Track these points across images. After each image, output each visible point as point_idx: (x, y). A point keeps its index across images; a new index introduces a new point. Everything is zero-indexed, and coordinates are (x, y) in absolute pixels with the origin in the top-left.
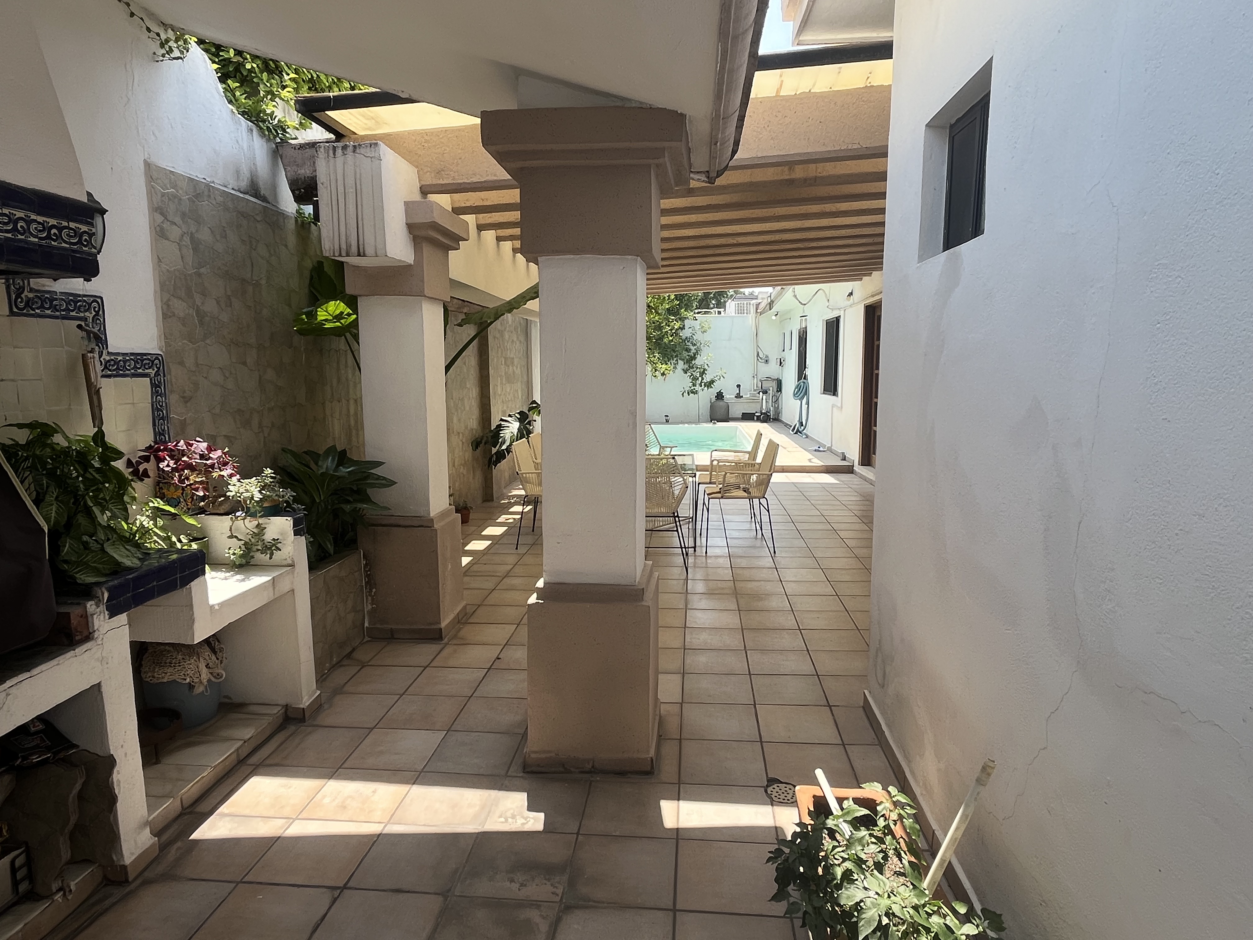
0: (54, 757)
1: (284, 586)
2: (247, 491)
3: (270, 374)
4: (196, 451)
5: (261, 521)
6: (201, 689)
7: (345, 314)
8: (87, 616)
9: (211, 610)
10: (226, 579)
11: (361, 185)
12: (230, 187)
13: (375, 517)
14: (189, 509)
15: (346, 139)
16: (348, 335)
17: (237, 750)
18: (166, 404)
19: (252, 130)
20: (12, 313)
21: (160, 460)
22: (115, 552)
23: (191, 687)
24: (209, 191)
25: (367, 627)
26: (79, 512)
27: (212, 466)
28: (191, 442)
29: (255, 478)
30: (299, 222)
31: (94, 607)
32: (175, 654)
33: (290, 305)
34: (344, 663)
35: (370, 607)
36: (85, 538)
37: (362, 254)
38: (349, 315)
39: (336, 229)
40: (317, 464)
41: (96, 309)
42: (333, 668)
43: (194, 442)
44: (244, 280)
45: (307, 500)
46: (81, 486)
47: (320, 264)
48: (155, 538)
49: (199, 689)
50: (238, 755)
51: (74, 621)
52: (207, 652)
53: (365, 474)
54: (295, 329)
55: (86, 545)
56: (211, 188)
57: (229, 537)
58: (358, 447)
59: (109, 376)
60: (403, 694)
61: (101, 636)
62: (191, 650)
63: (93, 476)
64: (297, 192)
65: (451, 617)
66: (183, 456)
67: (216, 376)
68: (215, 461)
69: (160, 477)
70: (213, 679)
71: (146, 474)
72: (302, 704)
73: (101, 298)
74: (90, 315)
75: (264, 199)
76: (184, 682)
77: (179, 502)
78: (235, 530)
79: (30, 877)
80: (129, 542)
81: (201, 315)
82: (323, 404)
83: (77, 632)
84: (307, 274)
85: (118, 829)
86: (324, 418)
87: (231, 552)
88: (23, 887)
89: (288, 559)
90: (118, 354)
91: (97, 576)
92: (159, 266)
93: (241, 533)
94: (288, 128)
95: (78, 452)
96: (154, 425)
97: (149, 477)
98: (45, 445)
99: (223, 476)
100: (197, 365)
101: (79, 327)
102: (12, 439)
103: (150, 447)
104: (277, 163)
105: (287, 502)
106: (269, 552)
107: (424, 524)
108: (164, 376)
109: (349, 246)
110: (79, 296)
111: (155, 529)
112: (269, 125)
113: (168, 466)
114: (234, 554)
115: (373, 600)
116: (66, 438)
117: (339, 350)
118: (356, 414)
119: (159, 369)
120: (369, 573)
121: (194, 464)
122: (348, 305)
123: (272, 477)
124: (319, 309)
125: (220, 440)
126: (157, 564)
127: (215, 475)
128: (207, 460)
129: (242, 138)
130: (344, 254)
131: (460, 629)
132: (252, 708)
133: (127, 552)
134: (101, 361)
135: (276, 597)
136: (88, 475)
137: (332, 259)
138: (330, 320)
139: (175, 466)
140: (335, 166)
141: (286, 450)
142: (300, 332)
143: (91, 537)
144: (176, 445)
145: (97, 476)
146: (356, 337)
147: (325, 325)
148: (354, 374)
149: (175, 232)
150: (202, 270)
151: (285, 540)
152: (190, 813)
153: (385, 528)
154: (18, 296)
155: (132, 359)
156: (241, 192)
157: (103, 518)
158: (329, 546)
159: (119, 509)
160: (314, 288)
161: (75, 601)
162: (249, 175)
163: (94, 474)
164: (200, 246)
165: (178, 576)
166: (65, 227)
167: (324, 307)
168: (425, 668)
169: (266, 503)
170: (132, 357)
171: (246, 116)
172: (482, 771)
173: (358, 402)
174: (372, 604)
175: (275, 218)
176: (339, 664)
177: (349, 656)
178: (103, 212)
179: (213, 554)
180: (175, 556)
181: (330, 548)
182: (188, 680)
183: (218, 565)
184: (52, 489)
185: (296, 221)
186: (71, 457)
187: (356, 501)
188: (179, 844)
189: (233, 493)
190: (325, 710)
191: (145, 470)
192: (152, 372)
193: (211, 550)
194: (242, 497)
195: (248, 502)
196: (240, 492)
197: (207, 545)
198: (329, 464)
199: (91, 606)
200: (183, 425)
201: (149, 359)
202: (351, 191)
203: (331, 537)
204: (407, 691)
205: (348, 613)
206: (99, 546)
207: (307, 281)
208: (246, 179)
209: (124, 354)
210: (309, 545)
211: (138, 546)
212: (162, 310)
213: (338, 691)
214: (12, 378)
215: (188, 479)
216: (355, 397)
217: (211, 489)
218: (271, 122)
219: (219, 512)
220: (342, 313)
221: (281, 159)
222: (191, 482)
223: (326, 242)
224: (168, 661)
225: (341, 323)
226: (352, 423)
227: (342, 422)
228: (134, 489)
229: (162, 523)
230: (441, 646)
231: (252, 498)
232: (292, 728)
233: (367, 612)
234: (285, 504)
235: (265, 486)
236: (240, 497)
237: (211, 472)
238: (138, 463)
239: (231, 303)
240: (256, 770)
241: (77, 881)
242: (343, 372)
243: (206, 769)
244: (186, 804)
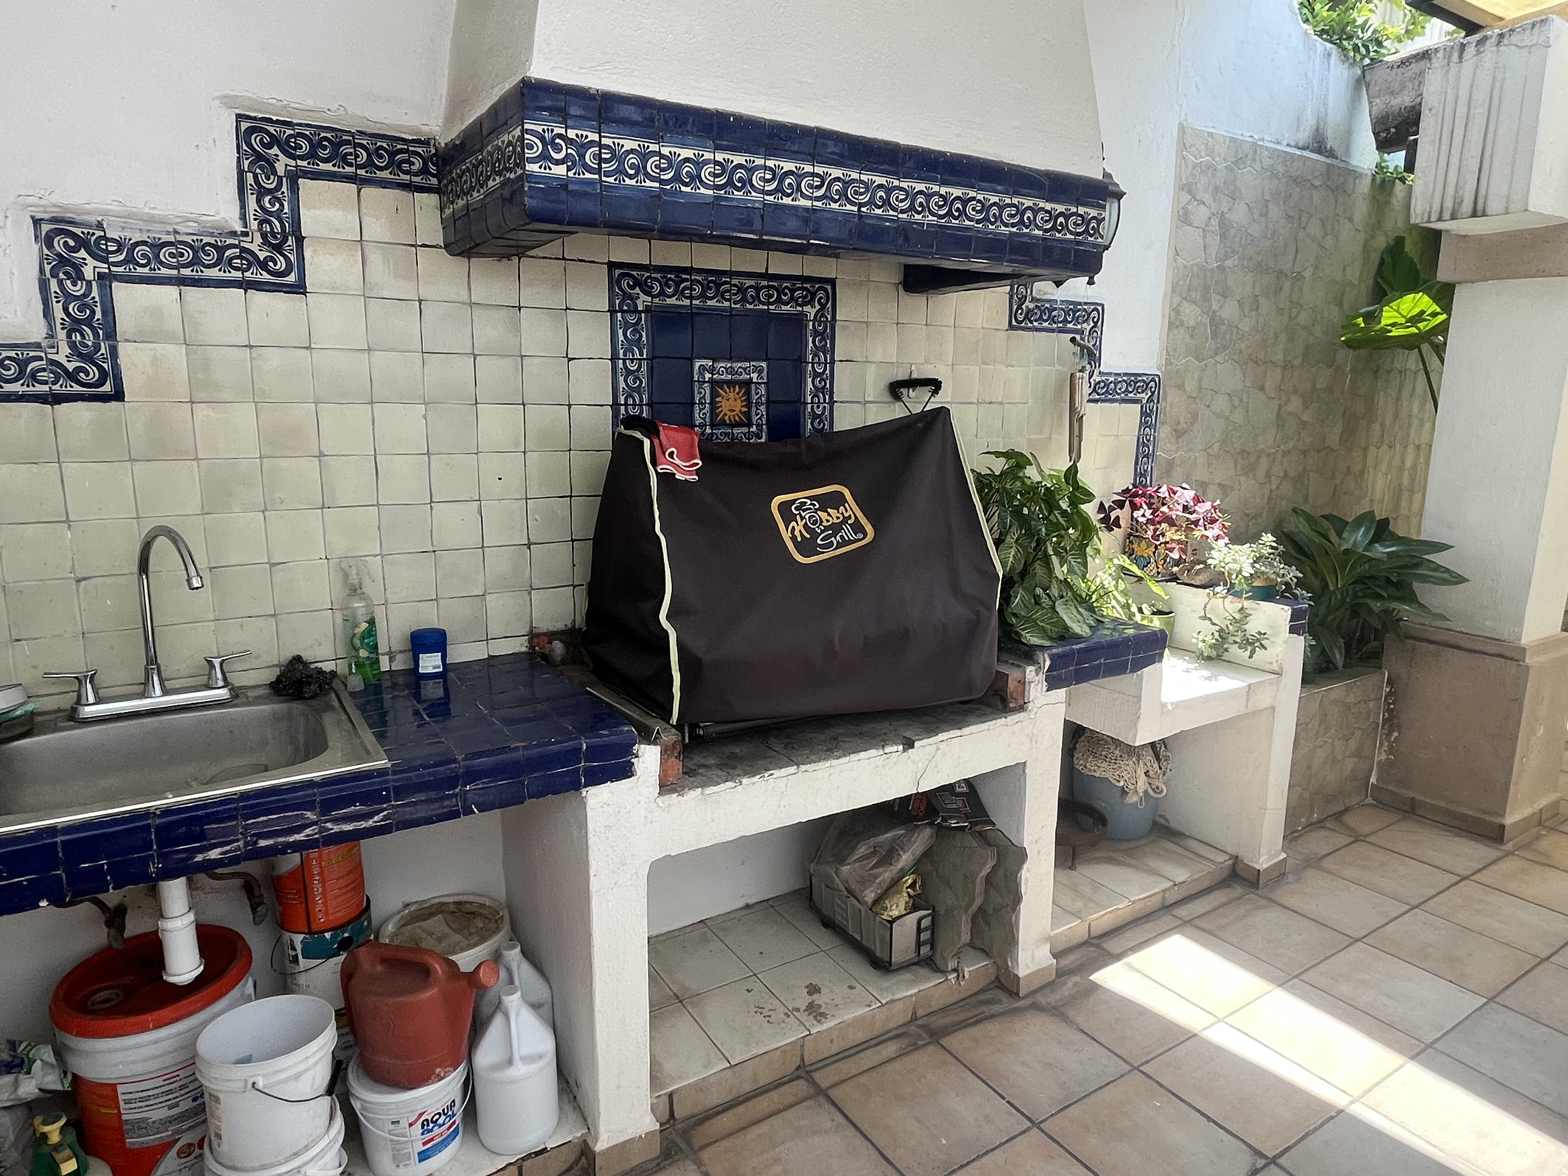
0: (971, 829)
1: (1263, 700)
2: (1235, 561)
3: (1295, 404)
4: (1180, 501)
5: (1247, 604)
6: (1135, 799)
7: (1427, 313)
8: (1024, 683)
9: (1162, 708)
10: (1187, 671)
11: (1500, 98)
12: (1285, 142)
13: (1417, 626)
14: (1158, 573)
15: (1486, 30)
16: (1425, 347)
17: (1164, 891)
18: (1154, 438)
19: (1329, 55)
20: (1011, 327)
21: (1134, 507)
22: (1066, 613)
23: (1124, 792)
24: (1255, 152)
25: (1372, 784)
26: (1038, 559)
27: (1196, 523)
28: (1175, 489)
29: (1248, 545)
30: (1378, 181)
31: (1033, 673)
32: (1112, 748)
33: (1340, 305)
34: (1328, 825)
35: (1383, 757)
36: (1039, 591)
37: (1479, 213)
38: (1434, 315)
39: (1440, 179)
40: (1339, 535)
41: (1095, 320)
42: (1312, 826)
43: (1179, 489)
44: (1281, 272)
45: (1316, 583)
46: (1043, 529)
47: (1400, 241)
48: (1114, 603)
49: (1132, 799)
50: (1164, 898)
51: (1012, 685)
52: (1149, 756)
53: (1414, 561)
54: (1343, 339)
55: (1037, 600)
56: (1258, 149)
57: (1201, 618)
58: (1408, 517)
59: (1096, 401)
60: (1417, 907)
61: (1035, 710)
62: (1131, 751)
63: (1058, 519)
64: (1383, 135)
65: (1527, 811)
66: (1164, 504)
67: (1221, 404)
68: (1201, 516)
69: (1132, 529)
70: (1151, 792)
71: (1117, 523)
72: (1258, 863)
73: (1103, 306)
74: (1087, 327)
75: (1331, 154)
76: (1117, 784)
77: (1148, 563)
78: (1212, 609)
79: (932, 942)
80: (1084, 603)
81: (1215, 322)
82: (1365, 449)
83: (1012, 698)
84: (1375, 258)
85: (1018, 933)
86: (1362, 472)
87: (1201, 637)
88: (925, 950)
89: (1275, 664)
90: (1110, 374)
91: (1043, 638)
92: (1175, 261)
93: (1217, 616)
94: (1388, 38)
95: (1047, 489)
96: (1136, 463)
97: (1120, 527)
98: (1016, 478)
99: (1208, 537)
100: (1200, 388)
101: (1073, 340)
102: (989, 469)
103: (1127, 491)
104: (1360, 98)
105: (1287, 584)
106: (1249, 648)
107: (1508, 654)
108: (1158, 402)
109: (1458, 203)
110: (1080, 304)
111: (1115, 593)
112: (1357, 41)
113: (1143, 516)
114: (1204, 641)
115: (1391, 748)
116: (1041, 472)
117: (1406, 370)
118: (1414, 467)
119: (1153, 393)
120: (1392, 706)
121: (1174, 517)
122: (1436, 300)
123: (1272, 547)
124: (1386, 308)
125: (1212, 489)
126: (1109, 638)
127: (1197, 534)
128: (1191, 513)
129: (1314, 70)
130: (1447, 215)
131: (1538, 837)
132: (1194, 844)
133: (1078, 616)
134: (1090, 383)
135: (1249, 710)
136: (1052, 517)
137: (1424, 228)
138: (1401, 324)
139: (1151, 517)
140: (1458, 77)
141: (1299, 511)
142: (1350, 344)
143: (1045, 590)
144: (1156, 491)
145: (1061, 520)
146: (1440, 350)
147: (1390, 331)
148: (1422, 407)
149: (1201, 214)
150: (1229, 263)
151: (1274, 635)
152: (1098, 946)
153: (1431, 646)
154: (1019, 307)
155: (1124, 381)
156: (1299, 148)
157: (1060, 571)
158: (1338, 656)
159: (1079, 563)
160: (1383, 278)
161: (1016, 663)
162: (1313, 123)
163: (1059, 516)
164: (1231, 230)
165: (1131, 657)
166: (1073, 214)
167: (1394, 304)
168: (1464, 879)
169: (1258, 580)
170: (1125, 378)
171: (1325, 36)
172: (1546, 1100)
173: (1425, 450)
174: (1390, 752)
175: (1342, 179)
176: (1319, 824)
177: (1338, 816)
178: (1119, 196)
179: (1178, 636)
180: (1131, 631)
181: (1339, 658)
182: (1122, 784)
183: (1182, 650)
184: (1014, 529)
185: (1374, 179)
186: (1039, 494)
187: (1391, 598)
188: (1077, 979)
189: (1217, 562)
190: (1288, 883)
191: (1118, 518)
192: (1145, 397)
193: (1177, 629)
194: (1227, 568)
195: (1234, 577)
196: (1227, 561)
197: (1171, 624)
198: (1359, 537)
199: (1030, 670)
200: (1170, 465)
201: (1144, 381)
202: (1479, 113)
203: (1341, 641)
204: (1428, 904)
205: (1348, 757)
206: (1051, 603)
207: (1374, 269)
208: (1308, 128)
209: (1117, 374)
210: (1310, 649)
211: (1091, 609)
212: (1170, 318)
213: (1314, 862)
214: (1000, 400)
215: (1163, 535)
216: (1417, 442)
217: (1189, 551)
218: (1361, 36)
219: (1193, 582)
220: (1423, 312)
221: (1367, 90)
222: (1168, 540)
223: (1419, 203)
224: (1104, 753)
225: (1418, 328)
226: (1406, 480)
227: (1389, 477)
228: (1100, 540)
229: (1124, 586)
230: (1500, 854)
231: (1240, 572)
232: (1238, 890)
233: (1379, 762)
234: (1284, 587)
235: (1261, 557)
236: (1224, 568)
237: (1193, 530)
238: (1112, 509)
239: (1258, 305)
240: (1184, 926)
241: (971, 969)
242: (1405, 404)
243: (1121, 902)
244: (1096, 931)
